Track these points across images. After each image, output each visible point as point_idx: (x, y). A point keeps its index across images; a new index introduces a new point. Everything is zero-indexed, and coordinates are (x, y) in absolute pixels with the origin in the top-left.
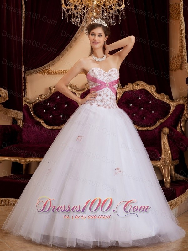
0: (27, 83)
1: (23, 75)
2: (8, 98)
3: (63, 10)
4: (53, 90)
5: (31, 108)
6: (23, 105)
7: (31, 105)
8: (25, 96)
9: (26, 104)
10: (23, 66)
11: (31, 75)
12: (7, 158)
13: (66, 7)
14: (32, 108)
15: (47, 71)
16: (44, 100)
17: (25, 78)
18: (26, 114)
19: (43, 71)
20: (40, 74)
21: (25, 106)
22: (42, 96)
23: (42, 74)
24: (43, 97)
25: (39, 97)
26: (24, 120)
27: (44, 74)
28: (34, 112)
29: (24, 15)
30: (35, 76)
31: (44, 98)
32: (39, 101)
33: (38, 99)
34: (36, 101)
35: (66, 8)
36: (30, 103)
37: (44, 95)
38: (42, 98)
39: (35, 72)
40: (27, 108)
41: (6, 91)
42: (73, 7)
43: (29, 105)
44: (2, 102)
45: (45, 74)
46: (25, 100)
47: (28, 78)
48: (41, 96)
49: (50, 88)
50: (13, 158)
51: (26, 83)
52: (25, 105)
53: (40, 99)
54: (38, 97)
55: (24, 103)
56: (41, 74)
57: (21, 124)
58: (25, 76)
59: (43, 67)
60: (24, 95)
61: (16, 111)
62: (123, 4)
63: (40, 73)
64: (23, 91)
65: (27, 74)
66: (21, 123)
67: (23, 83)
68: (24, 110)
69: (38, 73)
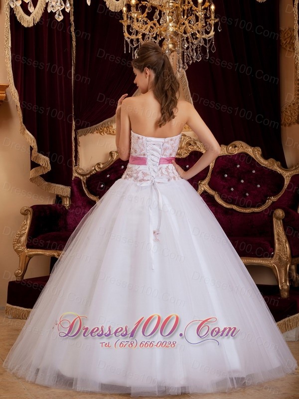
1: (73, 135)
2: (49, 168)
3: (126, 41)
4: (116, 156)
5: (83, 182)
6: (73, 178)
7: (85, 177)
8: (76, 166)
9: (78, 176)
10: (74, 123)
11: (85, 135)
12: (40, 252)
13: (129, 36)
14: (85, 181)
15: (107, 130)
16: (102, 170)
17: (76, 139)
18: (75, 189)
19: (101, 129)
20: (97, 134)
21: (76, 178)
22: (100, 165)
24: (101, 166)
25: (96, 166)
26: (72, 197)
27: (102, 134)
28: (88, 188)
29: (74, 52)
30: (90, 136)
31: (103, 168)
32: (95, 171)
33: (95, 169)
34: (91, 172)
35: (129, 38)
36: (83, 175)
37: (103, 164)
38: (99, 168)
39: (91, 131)
40: (78, 181)
41: (47, 159)
42: (140, 36)
43: (81, 178)
44: (42, 173)
45: (104, 133)
46: (76, 171)
47: (81, 139)
48: (98, 164)
49: (111, 153)
50: (49, 251)
51: (78, 147)
53: (97, 169)
55: (75, 175)
56: (99, 134)
58: (76, 136)
59: (101, 123)
60: (74, 164)
61: (61, 186)
62: (212, 31)
64: (74, 159)
65: (79, 134)
66: (68, 203)
67: (74, 147)
68: (73, 184)
69: (95, 133)
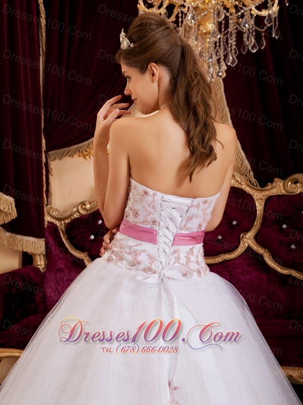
0: (52, 175)
1: (44, 160)
2: (15, 215)
5: (61, 229)
6: (46, 223)
7: (63, 222)
8: (47, 205)
9: (52, 220)
10: (44, 141)
11: (60, 159)
14: (63, 229)
16: (89, 213)
17: (47, 165)
18: (51, 242)
19: (85, 151)
20: (79, 158)
21: (50, 224)
22: (85, 205)
23: (85, 157)
24: (88, 206)
25: (80, 207)
26: (48, 255)
27: (87, 158)
28: (69, 239)
30: (67, 160)
31: (90, 209)
32: (78, 214)
33: (78, 211)
34: (72, 215)
36: (59, 219)
37: (90, 203)
38: (85, 209)
39: (69, 154)
40: (53, 227)
43: (57, 223)
45: (90, 157)
46: (48, 213)
47: (54, 165)
48: (83, 203)
51: (50, 177)
52: (48, 222)
53: (81, 211)
54: (78, 206)
55: (48, 219)
56: (82, 158)
57: (41, 263)
58: (47, 161)
60: (45, 202)
62: (276, 5)
63: (79, 156)
64: (45, 194)
65: (51, 158)
67: (44, 177)
68: (47, 234)
69: (76, 156)
